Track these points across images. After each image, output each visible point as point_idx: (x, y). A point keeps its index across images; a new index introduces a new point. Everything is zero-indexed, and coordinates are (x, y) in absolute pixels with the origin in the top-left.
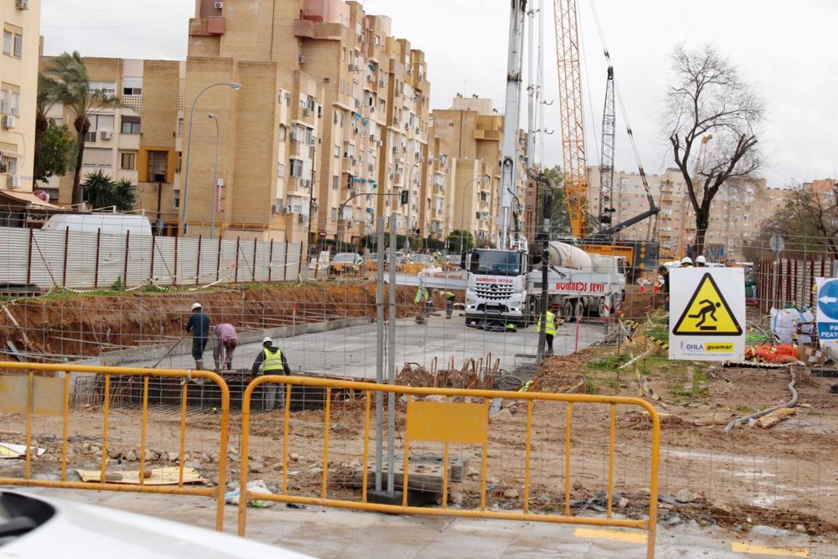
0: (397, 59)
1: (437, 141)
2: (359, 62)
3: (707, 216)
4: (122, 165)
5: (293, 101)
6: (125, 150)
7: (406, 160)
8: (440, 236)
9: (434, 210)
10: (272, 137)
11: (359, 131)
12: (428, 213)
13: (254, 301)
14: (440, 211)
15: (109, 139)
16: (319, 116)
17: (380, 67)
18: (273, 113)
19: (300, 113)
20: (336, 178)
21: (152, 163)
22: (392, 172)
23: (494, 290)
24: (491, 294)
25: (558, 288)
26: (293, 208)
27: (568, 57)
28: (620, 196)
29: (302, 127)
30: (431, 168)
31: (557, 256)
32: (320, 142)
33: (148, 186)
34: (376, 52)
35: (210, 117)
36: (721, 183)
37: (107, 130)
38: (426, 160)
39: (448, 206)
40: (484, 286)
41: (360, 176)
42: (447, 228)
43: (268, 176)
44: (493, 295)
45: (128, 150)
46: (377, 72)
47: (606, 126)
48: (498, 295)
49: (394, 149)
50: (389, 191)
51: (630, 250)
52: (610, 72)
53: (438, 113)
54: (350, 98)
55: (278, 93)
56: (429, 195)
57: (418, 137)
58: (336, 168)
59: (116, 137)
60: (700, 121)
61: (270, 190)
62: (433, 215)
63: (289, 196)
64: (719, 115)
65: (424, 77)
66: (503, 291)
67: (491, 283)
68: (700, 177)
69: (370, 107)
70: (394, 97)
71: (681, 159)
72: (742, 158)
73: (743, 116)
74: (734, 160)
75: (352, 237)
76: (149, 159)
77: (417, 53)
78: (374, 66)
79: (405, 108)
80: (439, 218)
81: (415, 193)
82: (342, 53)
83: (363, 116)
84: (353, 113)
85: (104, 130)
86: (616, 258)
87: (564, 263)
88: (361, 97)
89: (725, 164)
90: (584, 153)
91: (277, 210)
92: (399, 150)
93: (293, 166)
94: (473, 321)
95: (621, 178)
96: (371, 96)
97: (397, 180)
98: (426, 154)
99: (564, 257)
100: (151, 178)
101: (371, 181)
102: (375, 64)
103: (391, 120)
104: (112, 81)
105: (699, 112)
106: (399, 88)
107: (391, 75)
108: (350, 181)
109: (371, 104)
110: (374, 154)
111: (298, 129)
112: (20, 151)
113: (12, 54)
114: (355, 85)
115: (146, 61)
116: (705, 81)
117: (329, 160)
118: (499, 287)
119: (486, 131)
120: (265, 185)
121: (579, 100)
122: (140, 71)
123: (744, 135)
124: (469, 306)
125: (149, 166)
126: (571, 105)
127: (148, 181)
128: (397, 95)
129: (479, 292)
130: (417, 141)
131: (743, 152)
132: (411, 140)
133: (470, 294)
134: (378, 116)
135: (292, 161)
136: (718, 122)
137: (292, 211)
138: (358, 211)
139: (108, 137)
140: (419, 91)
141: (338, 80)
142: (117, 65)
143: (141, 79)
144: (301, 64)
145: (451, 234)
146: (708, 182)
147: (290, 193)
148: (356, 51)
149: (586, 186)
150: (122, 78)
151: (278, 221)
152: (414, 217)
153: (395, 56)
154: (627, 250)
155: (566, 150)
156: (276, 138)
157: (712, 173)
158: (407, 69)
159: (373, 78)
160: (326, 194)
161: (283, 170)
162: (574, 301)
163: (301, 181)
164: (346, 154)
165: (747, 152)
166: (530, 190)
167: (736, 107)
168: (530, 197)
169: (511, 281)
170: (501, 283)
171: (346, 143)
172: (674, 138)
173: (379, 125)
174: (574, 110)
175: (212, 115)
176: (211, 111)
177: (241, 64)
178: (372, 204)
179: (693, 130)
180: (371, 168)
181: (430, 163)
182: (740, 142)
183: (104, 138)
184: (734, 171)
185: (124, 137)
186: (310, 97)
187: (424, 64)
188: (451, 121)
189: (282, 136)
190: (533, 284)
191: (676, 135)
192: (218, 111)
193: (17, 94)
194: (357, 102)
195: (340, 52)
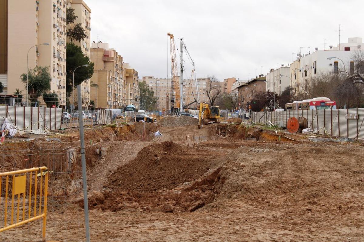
5: (109, 78)
19: (110, 81)
84: (115, 78)
89: (216, 95)
105: (211, 87)
111: (110, 85)
119: (129, 74)
120: (106, 99)
130: (122, 82)
131: (219, 93)
136: (214, 88)
144: (104, 67)
147: (109, 100)
172: (207, 91)
173: (118, 80)
177: (99, 71)
179: (210, 90)
195: (114, 64)
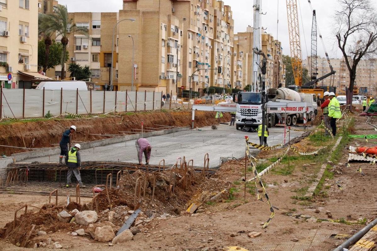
0: (218, 9)
1: (238, 46)
2: (200, 11)
3: (355, 73)
4: (93, 60)
5: (168, 28)
6: (94, 53)
7: (224, 54)
8: (241, 87)
9: (237, 76)
10: (158, 45)
11: (200, 42)
12: (235, 78)
13: (128, 121)
14: (240, 76)
15: (86, 49)
16: (181, 35)
17: (210, 13)
18: (159, 34)
19: (172, 34)
20: (190, 63)
21: (106, 59)
22: (217, 60)
23: (249, 112)
24: (248, 114)
25: (282, 110)
26: (169, 77)
27: (291, 4)
28: (323, 68)
29: (173, 40)
30: (235, 58)
31: (283, 94)
32: (182, 47)
33: (105, 69)
34: (208, 6)
35: (129, 37)
36: (362, 56)
37: (86, 44)
38: (233, 54)
39: (244, 74)
40: (245, 110)
41: (202, 62)
42: (244, 84)
43: (157, 62)
44: (249, 114)
45: (95, 53)
46: (208, 16)
47: (313, 36)
48: (251, 114)
49: (218, 49)
50: (216, 68)
51: (322, 91)
52: (314, 12)
53: (240, 34)
54: (196, 27)
55: (161, 25)
56: (235, 69)
57: (229, 44)
58: (190, 58)
59: (90, 47)
60: (351, 27)
61: (158, 69)
62: (237, 78)
63: (168, 71)
64: (360, 24)
65: (231, 17)
66: (254, 112)
67: (248, 108)
68: (352, 54)
69: (205, 31)
70: (217, 27)
71: (342, 46)
72: (372, 44)
73: (372, 24)
74: (368, 45)
75: (199, 89)
76: (105, 57)
77: (227, 7)
78: (207, 13)
79: (222, 31)
80: (239, 79)
81: (228, 69)
82: (191, 7)
83: (202, 35)
84: (197, 34)
85: (84, 45)
86: (312, 94)
87: (286, 98)
88: (201, 27)
89: (363, 48)
90: (300, 47)
91: (162, 78)
92: (220, 50)
93: (169, 58)
94: (240, 127)
95: (323, 61)
96: (206, 26)
97: (219, 63)
98: (233, 51)
99: (286, 95)
100: (106, 65)
101: (207, 64)
102: (207, 12)
103: (216, 37)
104: (87, 23)
105: (350, 23)
106: (219, 22)
107: (215, 17)
108: (197, 64)
109: (206, 30)
110: (208, 52)
111: (171, 41)
112: (30, 53)
113: (24, 8)
114: (198, 21)
115: (102, 13)
116: (354, 7)
117: (186, 55)
118: (252, 110)
120: (156, 67)
121: (297, 23)
122: (99, 18)
123: (372, 33)
124: (237, 120)
125: (105, 60)
126: (293, 26)
127: (105, 67)
128: (218, 25)
129: (242, 113)
130: (229, 46)
131: (372, 41)
132: (226, 45)
133: (238, 114)
134: (209, 35)
135: (168, 55)
136: (360, 27)
137: (169, 78)
138: (201, 77)
139: (86, 47)
140: (229, 24)
141: (190, 19)
142: (89, 15)
143: (100, 21)
144: (173, 13)
145: (246, 86)
146: (355, 56)
147: (168, 70)
148: (198, 6)
149: (301, 62)
150: (91, 21)
151: (162, 83)
152: (228, 79)
153: (217, 8)
154: (321, 91)
155: (291, 46)
156: (160, 45)
157: (357, 52)
158: (223, 14)
159: (206, 18)
160: (186, 70)
161: (164, 60)
162: (292, 116)
163: (173, 64)
164: (194, 52)
165: (374, 41)
166: (276, 65)
167: (369, 21)
168: (276, 68)
169: (258, 107)
170: (252, 108)
171: (194, 47)
172: (338, 35)
173: (210, 39)
174: (295, 28)
175: (130, 36)
176: (129, 34)
177: (143, 13)
178: (208, 74)
179: (348, 32)
180: (207, 58)
181: (235, 55)
182: (371, 36)
183: (85, 49)
184: (368, 51)
185: (94, 47)
186: (176, 27)
187: (231, 12)
188: (246, 37)
189: (163, 44)
190: (269, 108)
191: (339, 34)
192: (134, 34)
193: (28, 27)
194: (199, 29)
195: (190, 7)
